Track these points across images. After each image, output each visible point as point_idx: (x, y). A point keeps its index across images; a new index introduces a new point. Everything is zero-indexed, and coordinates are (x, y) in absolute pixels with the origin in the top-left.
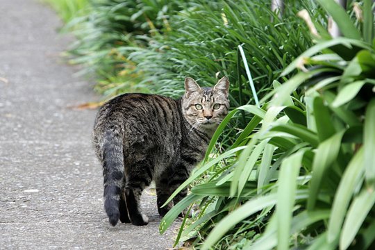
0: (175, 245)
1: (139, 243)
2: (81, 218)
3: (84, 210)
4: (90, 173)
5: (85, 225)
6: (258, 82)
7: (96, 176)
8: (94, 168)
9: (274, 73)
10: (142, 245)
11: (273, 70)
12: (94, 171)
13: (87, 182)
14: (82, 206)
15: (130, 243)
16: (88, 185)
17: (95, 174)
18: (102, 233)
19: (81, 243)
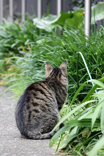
0: (56, 152)
1: (36, 151)
2: (4, 138)
3: (4, 133)
4: (2, 115)
5: (7, 142)
6: (84, 71)
7: (6, 117)
8: (4, 113)
9: (92, 66)
10: (38, 152)
11: (92, 65)
12: (4, 114)
13: (2, 119)
14: (3, 131)
15: (32, 151)
16: (3, 121)
17: (5, 115)
18: (17, 146)
19: (7, 151)
